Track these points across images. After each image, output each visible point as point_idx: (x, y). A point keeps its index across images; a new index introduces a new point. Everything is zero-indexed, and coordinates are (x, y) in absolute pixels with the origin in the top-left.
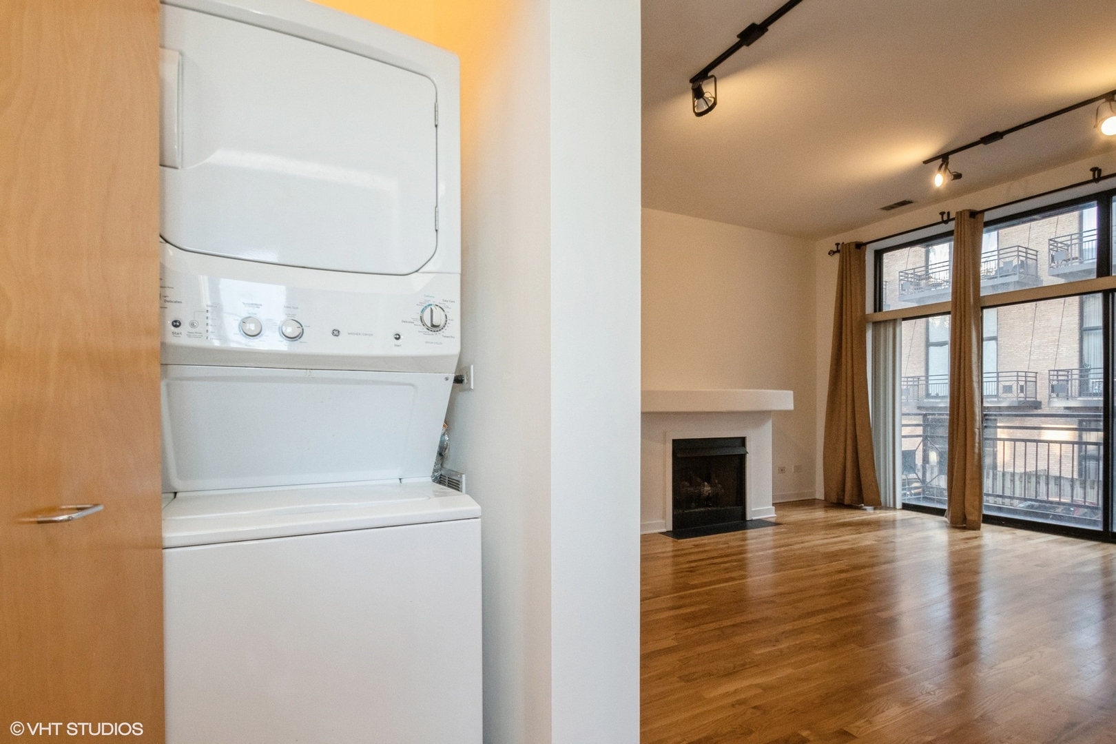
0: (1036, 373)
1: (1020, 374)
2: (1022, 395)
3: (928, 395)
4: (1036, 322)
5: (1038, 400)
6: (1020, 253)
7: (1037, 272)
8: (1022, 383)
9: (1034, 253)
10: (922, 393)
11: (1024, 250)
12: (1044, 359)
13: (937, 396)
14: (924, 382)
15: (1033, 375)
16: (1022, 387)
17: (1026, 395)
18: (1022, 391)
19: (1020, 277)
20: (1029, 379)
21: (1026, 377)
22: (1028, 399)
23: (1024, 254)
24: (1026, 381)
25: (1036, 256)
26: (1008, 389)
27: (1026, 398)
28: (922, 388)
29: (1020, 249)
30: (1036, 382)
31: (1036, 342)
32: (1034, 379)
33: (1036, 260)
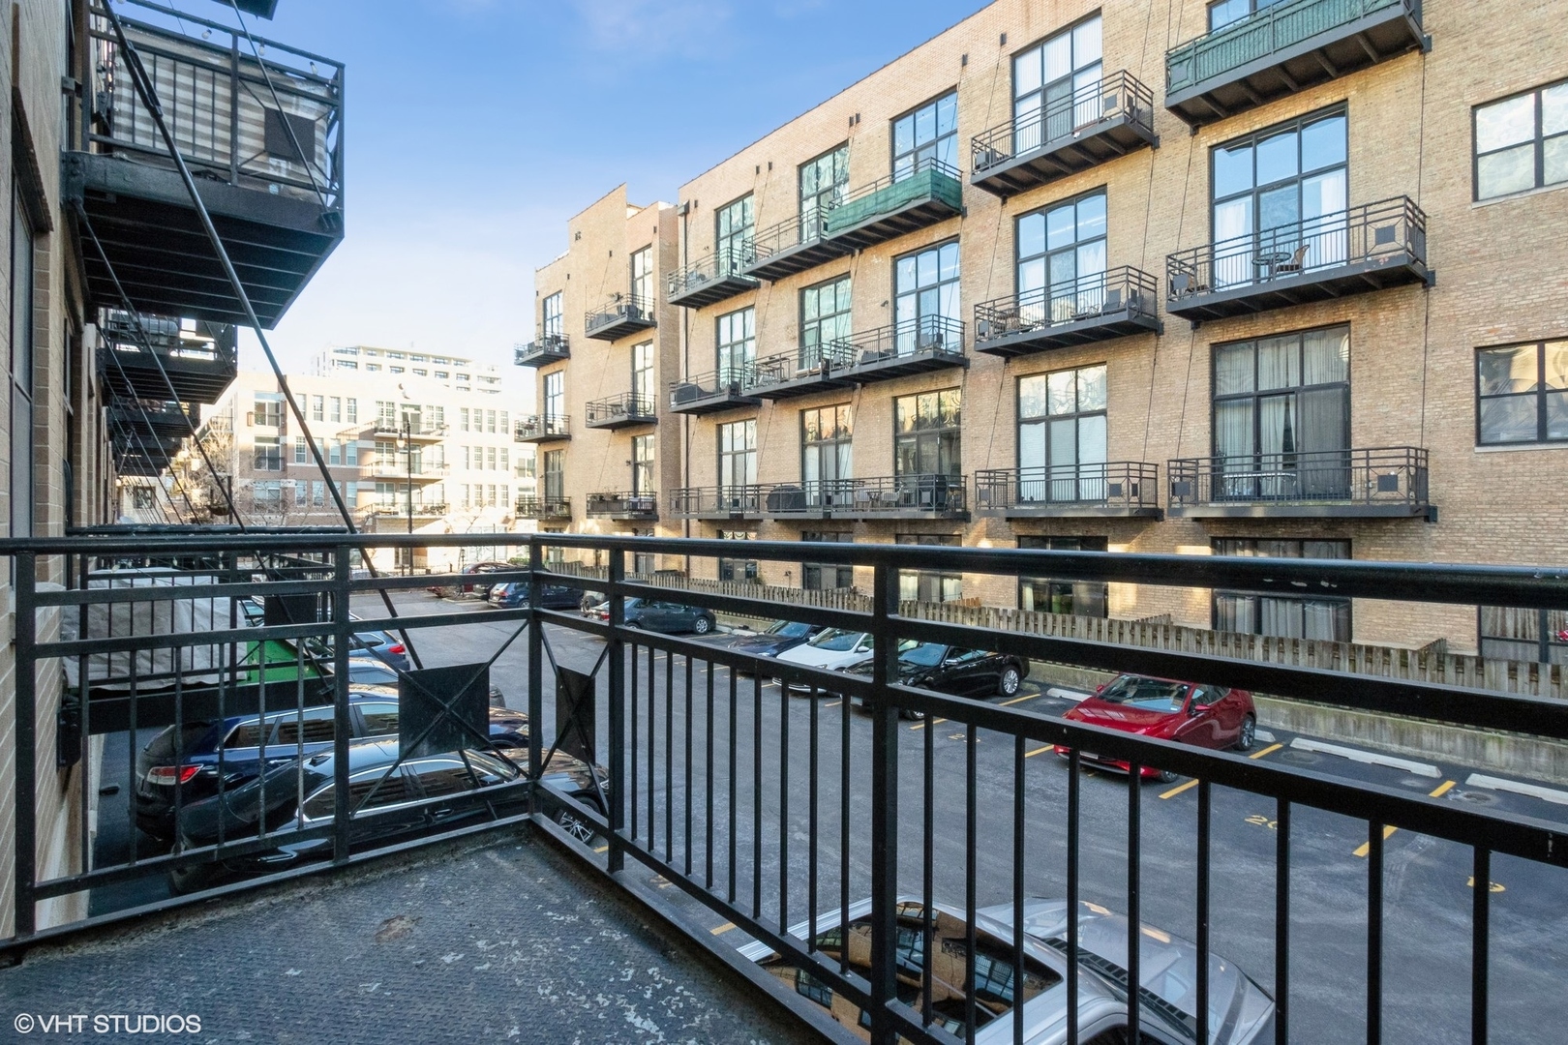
0: (1157, 465)
1: (1131, 466)
2: (1135, 499)
3: (1020, 500)
4: (1155, 387)
5: (1160, 507)
6: (1130, 278)
7: (1156, 310)
8: (1135, 481)
9: (1152, 280)
10: (1012, 497)
11: (1137, 274)
12: (1166, 444)
13: (1032, 501)
14: (1014, 479)
15: (1152, 468)
16: (1135, 486)
17: (1140, 499)
18: (1135, 494)
19: (1130, 315)
20: (1145, 474)
21: (1141, 471)
22: (1144, 506)
23: (1137, 281)
24: (1141, 478)
25: (1155, 285)
26: (1115, 490)
27: (1141, 503)
28: (1012, 487)
29: (1131, 271)
30: (1156, 479)
31: (1156, 418)
32: (1153, 475)
33: (1155, 292)
